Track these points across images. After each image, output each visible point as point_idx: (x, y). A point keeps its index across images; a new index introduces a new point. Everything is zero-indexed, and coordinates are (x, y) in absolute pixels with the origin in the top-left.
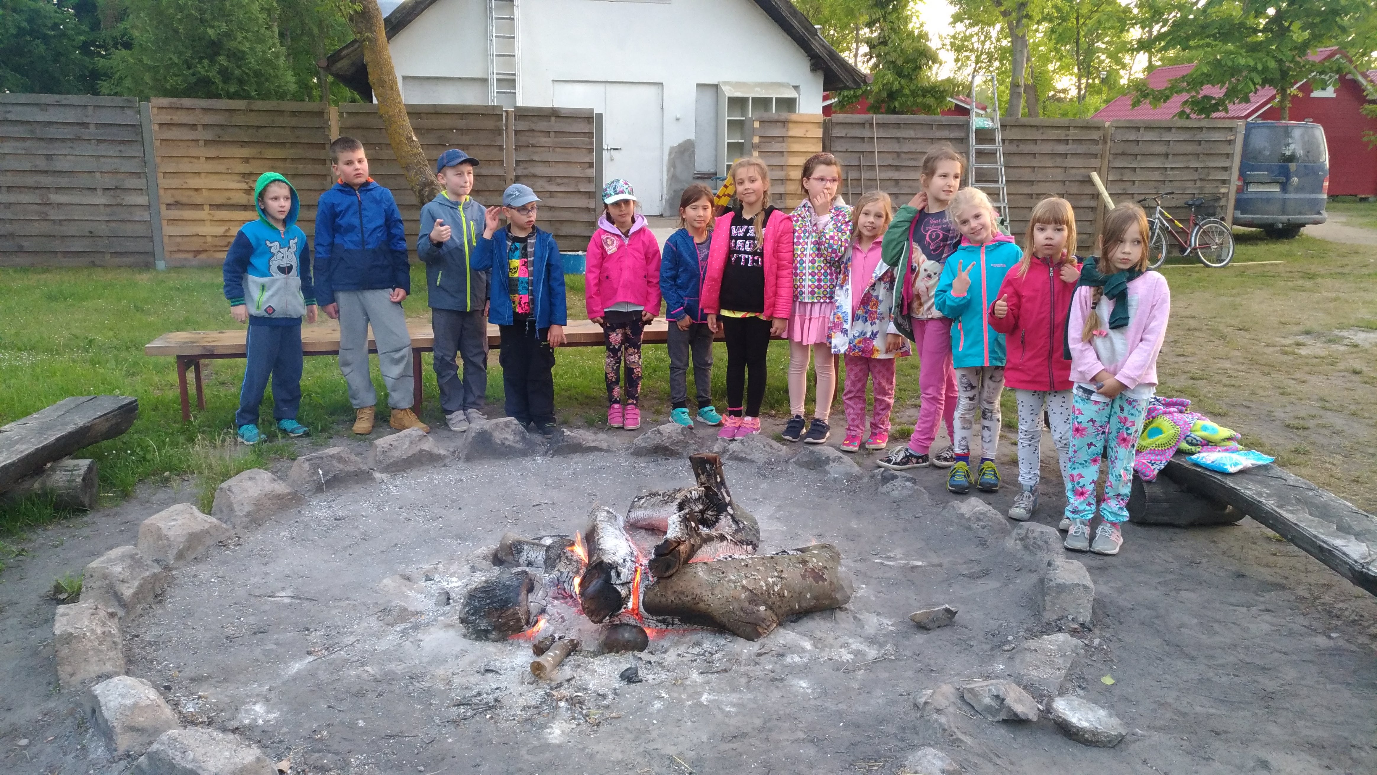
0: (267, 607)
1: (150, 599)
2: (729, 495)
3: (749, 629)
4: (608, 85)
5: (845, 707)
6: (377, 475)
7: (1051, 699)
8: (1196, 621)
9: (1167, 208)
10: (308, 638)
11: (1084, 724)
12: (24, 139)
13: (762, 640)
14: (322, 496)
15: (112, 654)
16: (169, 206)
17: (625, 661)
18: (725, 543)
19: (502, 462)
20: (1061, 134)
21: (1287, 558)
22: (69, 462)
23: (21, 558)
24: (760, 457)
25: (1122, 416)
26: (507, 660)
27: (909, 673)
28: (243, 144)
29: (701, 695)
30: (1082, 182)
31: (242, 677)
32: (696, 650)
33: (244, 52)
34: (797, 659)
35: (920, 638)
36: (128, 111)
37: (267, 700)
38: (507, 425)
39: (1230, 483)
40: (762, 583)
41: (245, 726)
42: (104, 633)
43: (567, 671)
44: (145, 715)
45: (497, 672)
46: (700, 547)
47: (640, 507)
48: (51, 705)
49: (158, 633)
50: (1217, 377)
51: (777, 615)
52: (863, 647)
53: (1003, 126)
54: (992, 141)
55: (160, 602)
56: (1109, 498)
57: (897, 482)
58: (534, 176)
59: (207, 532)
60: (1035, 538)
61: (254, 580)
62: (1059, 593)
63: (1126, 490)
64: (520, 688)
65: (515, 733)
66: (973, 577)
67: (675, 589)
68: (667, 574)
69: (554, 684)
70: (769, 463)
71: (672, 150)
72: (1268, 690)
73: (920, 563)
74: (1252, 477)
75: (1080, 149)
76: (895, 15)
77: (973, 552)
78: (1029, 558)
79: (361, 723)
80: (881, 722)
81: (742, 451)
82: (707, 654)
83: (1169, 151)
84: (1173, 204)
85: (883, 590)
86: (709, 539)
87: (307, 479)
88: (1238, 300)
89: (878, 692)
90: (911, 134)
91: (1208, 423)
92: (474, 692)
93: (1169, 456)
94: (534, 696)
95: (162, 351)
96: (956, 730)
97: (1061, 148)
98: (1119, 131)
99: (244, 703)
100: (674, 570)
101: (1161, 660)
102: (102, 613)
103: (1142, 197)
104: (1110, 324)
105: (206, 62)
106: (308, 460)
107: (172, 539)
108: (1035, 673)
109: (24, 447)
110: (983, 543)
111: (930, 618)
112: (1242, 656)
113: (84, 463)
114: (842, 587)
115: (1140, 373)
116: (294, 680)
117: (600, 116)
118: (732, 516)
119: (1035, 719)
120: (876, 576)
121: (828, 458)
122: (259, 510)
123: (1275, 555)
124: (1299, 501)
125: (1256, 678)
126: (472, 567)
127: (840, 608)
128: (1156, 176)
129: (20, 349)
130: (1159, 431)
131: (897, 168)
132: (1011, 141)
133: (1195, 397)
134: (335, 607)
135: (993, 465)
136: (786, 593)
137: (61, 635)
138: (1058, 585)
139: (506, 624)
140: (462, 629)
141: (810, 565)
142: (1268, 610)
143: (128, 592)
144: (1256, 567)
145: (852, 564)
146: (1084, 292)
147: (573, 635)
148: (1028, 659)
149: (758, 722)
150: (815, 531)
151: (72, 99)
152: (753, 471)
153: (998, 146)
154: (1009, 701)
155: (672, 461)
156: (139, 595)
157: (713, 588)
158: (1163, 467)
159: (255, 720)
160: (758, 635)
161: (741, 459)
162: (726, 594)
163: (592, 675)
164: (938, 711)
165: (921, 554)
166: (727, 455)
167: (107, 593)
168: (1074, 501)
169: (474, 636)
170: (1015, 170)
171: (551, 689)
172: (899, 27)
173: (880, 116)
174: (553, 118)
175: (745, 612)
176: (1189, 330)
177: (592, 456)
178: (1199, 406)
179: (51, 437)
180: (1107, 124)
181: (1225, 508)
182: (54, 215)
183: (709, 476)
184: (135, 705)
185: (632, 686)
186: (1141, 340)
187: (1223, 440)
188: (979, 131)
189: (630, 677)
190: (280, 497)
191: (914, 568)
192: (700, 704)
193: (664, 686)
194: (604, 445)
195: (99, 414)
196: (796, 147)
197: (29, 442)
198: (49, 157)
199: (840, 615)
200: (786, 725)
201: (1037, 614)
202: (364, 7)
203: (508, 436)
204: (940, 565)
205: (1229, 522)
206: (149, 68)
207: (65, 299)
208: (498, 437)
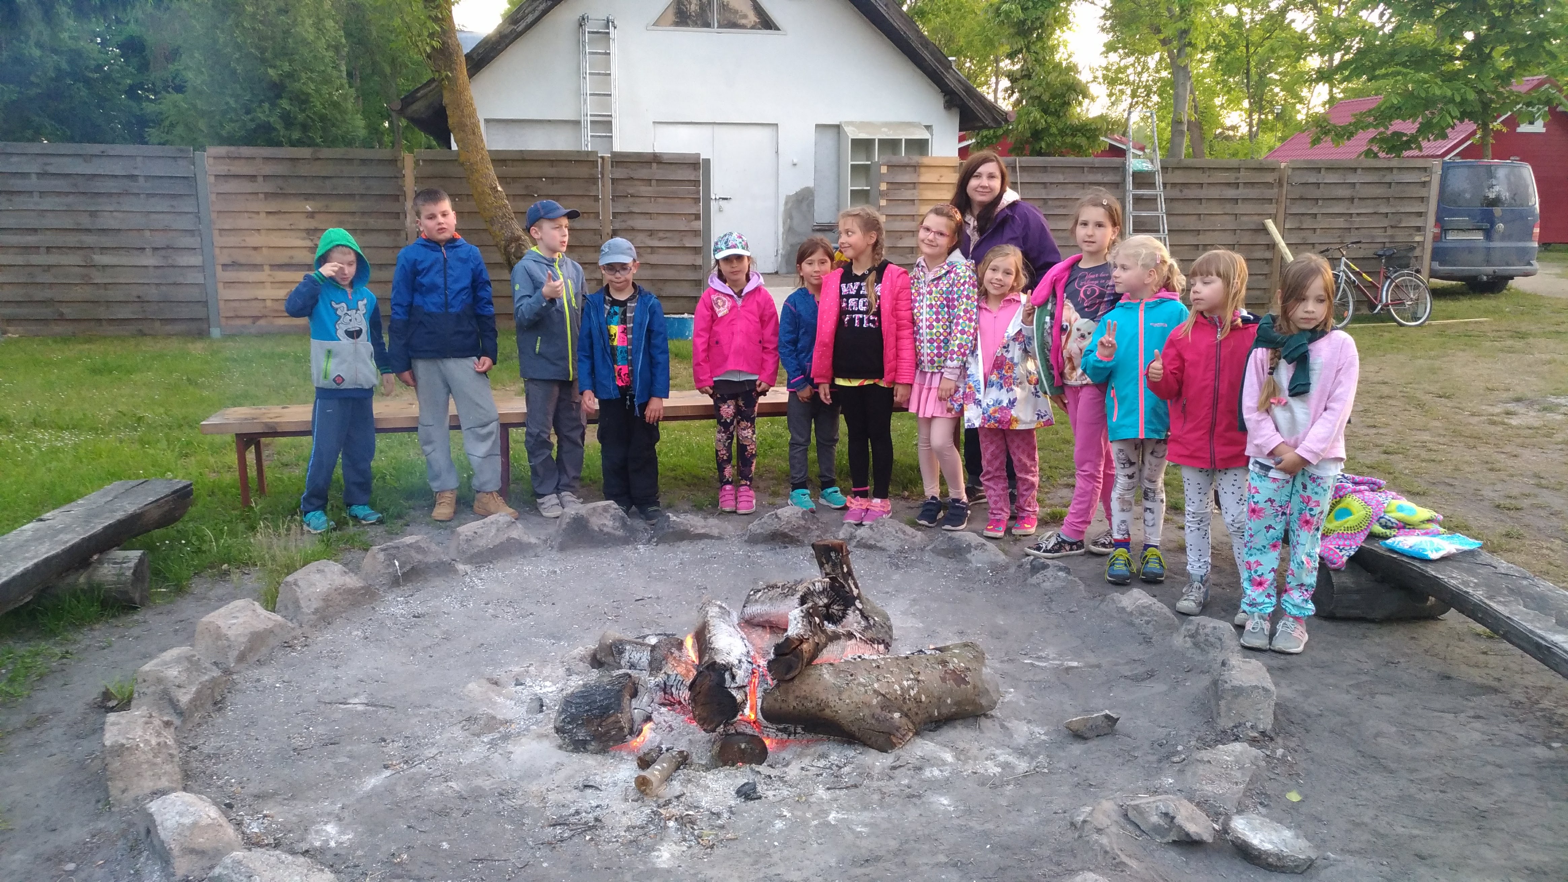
0: (338, 716)
1: (209, 706)
2: (857, 587)
3: (881, 740)
4: (716, 127)
5: (992, 827)
6: (461, 567)
7: (1228, 818)
8: (1394, 729)
9: (1353, 260)
10: (385, 749)
11: (1267, 846)
12: (67, 194)
13: (896, 752)
14: (398, 591)
15: (168, 767)
16: (224, 266)
17: (742, 775)
18: (853, 641)
19: (600, 551)
20: (1231, 177)
21: (1499, 657)
22: (118, 554)
23: (64, 661)
24: (891, 544)
25: (1305, 494)
26: (609, 774)
27: (1066, 789)
28: (307, 197)
29: (827, 813)
30: (1256, 231)
31: (311, 794)
32: (822, 763)
33: (308, 94)
34: (936, 772)
35: (1077, 749)
36: (181, 162)
37: (340, 819)
38: (605, 509)
39: (1431, 571)
40: (897, 687)
41: (316, 849)
42: (159, 744)
43: (676, 787)
44: (206, 836)
45: (597, 788)
46: (825, 645)
47: (756, 601)
48: (101, 825)
49: (218, 745)
50: (1416, 451)
51: (913, 723)
52: (1011, 759)
53: (1164, 169)
54: (1152, 185)
55: (220, 709)
56: (1291, 589)
57: (1049, 572)
58: (633, 230)
59: (271, 631)
60: (1207, 635)
61: (323, 685)
62: (1236, 697)
63: (1311, 579)
64: (624, 806)
65: (618, 856)
66: (1137, 679)
67: (797, 693)
68: (788, 677)
69: (661, 801)
70: (901, 551)
71: (788, 198)
72: (1480, 808)
73: (1075, 664)
74: (1456, 564)
75: (1253, 193)
76: (1039, 44)
77: (1135, 650)
78: (1201, 658)
79: (445, 845)
80: (1033, 844)
81: (871, 537)
82: (834, 768)
83: (1355, 194)
84: (1361, 254)
85: (1034, 694)
86: (836, 637)
87: (382, 571)
88: (1437, 363)
89: (1030, 810)
90: (1060, 178)
91: (1404, 502)
92: (572, 811)
93: (1360, 540)
94: (639, 814)
95: (219, 429)
96: (1119, 853)
97: (1231, 193)
98: (1297, 172)
99: (314, 823)
100: (797, 672)
101: (1355, 773)
102: (157, 722)
103: (1324, 247)
104: (1290, 390)
105: (266, 105)
106: (383, 550)
107: (232, 639)
108: (1209, 788)
109: (69, 536)
110: (1147, 641)
111: (1088, 725)
112: (1449, 769)
113: (135, 555)
114: (987, 691)
115: (1324, 446)
116: (370, 797)
117: (707, 162)
118: (860, 610)
119: (1211, 841)
120: (1026, 679)
121: (969, 545)
122: (328, 606)
123: (1485, 653)
124: (1512, 591)
125: (1464, 794)
126: (568, 670)
127: (985, 715)
128: (1340, 223)
129: (61, 429)
130: (1347, 512)
132: (1174, 185)
133: (1389, 473)
134: (416, 715)
135: (1158, 553)
136: (923, 698)
137: (112, 746)
138: (1234, 688)
139: (608, 732)
140: (557, 739)
141: (951, 666)
142: (1477, 717)
143: (184, 698)
144: (1463, 668)
145: (998, 665)
146: (1260, 355)
147: (682, 745)
148: (1201, 772)
149: (893, 844)
150: (956, 628)
151: (119, 149)
152: (884, 560)
153: (1159, 191)
154: (1180, 820)
155: (791, 549)
156: (197, 702)
157: (840, 693)
158: (1353, 553)
159: (327, 841)
160: (893, 746)
161: (871, 547)
162: (856, 699)
163: (705, 791)
164: (1099, 831)
165: (1077, 654)
166: (854, 543)
167: (161, 699)
168: (1252, 593)
169: (571, 748)
170: (1180, 218)
171: (659, 806)
172: (1044, 58)
173: (1024, 158)
174: (654, 165)
175: (877, 719)
176: (1381, 397)
177: (701, 544)
178: (1394, 484)
179: (98, 526)
180: (1283, 165)
181: (1428, 599)
182: (99, 278)
183: (834, 565)
184: (195, 824)
185: (750, 803)
186: (1326, 409)
187: (1423, 522)
188: (1136, 175)
189: (747, 793)
190: (351, 592)
191: (1068, 669)
192: (828, 824)
193: (786, 804)
194: (715, 532)
195: (151, 499)
196: (929, 194)
197: (74, 530)
198: (93, 214)
199: (985, 723)
200: (926, 847)
201: (1211, 721)
202: (444, 43)
203: (607, 522)
204: (1099, 666)
205: (1431, 616)
206: (203, 114)
207: (111, 372)
208: (596, 522)
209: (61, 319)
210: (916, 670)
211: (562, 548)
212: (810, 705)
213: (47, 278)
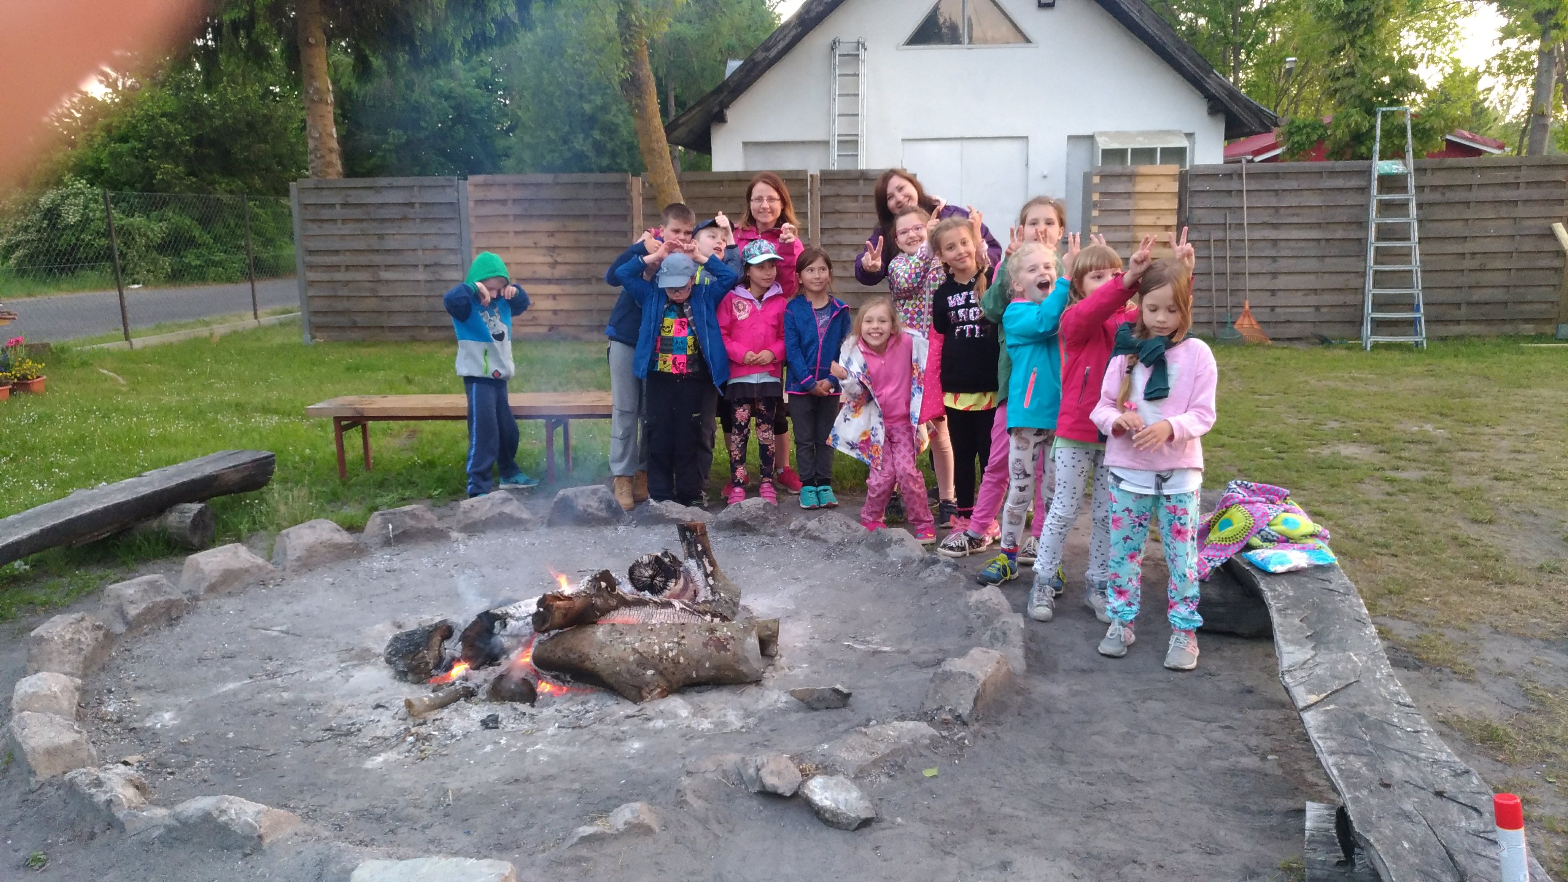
0: (254, 638)
1: (160, 621)
2: (713, 565)
3: (634, 692)
4: (965, 142)
6: (454, 535)
10: (263, 665)
11: (826, 803)
12: (362, 220)
13: (645, 704)
14: (388, 550)
17: (499, 709)
19: (583, 529)
20: (1509, 177)
22: (185, 506)
29: (534, 745)
30: (1542, 236)
31: (179, 691)
32: (578, 708)
34: (659, 724)
35: (797, 716)
36: (448, 190)
37: (181, 710)
38: (595, 492)
39: (1263, 583)
42: (72, 639)
43: (442, 712)
45: (387, 708)
49: (148, 650)
51: (668, 682)
52: (734, 719)
57: (936, 568)
59: (247, 571)
60: (996, 629)
61: (266, 615)
62: (944, 681)
63: (1193, 591)
64: (387, 723)
65: (344, 756)
68: (543, 628)
70: (840, 543)
73: (887, 649)
74: (1296, 578)
75: (1536, 193)
79: (231, 735)
81: (817, 529)
82: (584, 712)
85: (822, 670)
87: (379, 533)
91: (1293, 516)
92: (351, 722)
93: (1232, 552)
94: (393, 729)
95: (320, 412)
97: (1508, 194)
99: (160, 710)
102: (85, 625)
104: (1146, 395)
106: (382, 515)
107: (208, 573)
109: (145, 489)
111: (815, 696)
113: (196, 507)
114: (747, 660)
116: (217, 696)
118: (711, 586)
119: (786, 794)
120: (829, 657)
121: (890, 540)
124: (1311, 605)
127: (755, 683)
130: (1229, 523)
131: (1275, 226)
134: (311, 643)
136: (682, 660)
139: (418, 666)
141: (718, 634)
143: (133, 611)
149: (552, 771)
151: (402, 181)
154: (763, 772)
156: (147, 616)
158: (1219, 565)
160: (641, 699)
161: (816, 538)
163: (462, 719)
165: (899, 640)
167: (116, 611)
168: (1114, 600)
171: (413, 725)
172: (1373, 53)
174: (861, 182)
175: (631, 674)
182: (383, 291)
185: (484, 731)
187: (1305, 536)
188: (1383, 178)
189: (488, 723)
190: (337, 547)
193: (512, 734)
195: (231, 465)
196: (1145, 204)
197: (152, 485)
198: (381, 237)
202: (634, 75)
203: (592, 503)
204: (906, 652)
209: (355, 326)
210: (681, 634)
211: (550, 524)
212: (572, 656)
213: (345, 292)
